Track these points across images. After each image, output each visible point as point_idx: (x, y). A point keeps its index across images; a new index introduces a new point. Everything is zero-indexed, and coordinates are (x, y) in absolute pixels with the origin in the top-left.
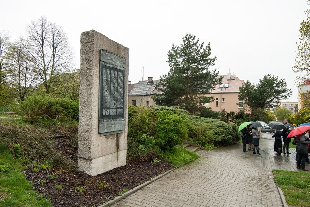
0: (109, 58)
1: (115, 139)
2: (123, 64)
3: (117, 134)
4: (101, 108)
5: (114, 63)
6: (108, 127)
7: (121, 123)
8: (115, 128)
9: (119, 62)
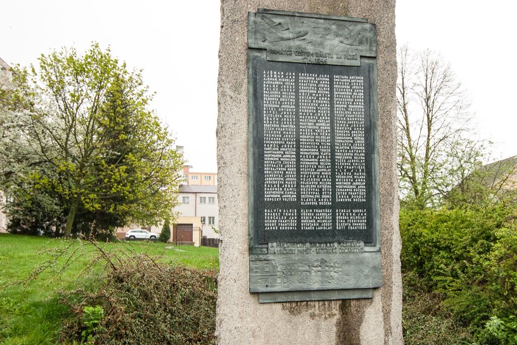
0: (286, 34)
1: (334, 320)
2: (361, 43)
3: (344, 301)
4: (259, 206)
5: (310, 49)
6: (289, 271)
7: (361, 262)
8: (326, 278)
9: (336, 41)
